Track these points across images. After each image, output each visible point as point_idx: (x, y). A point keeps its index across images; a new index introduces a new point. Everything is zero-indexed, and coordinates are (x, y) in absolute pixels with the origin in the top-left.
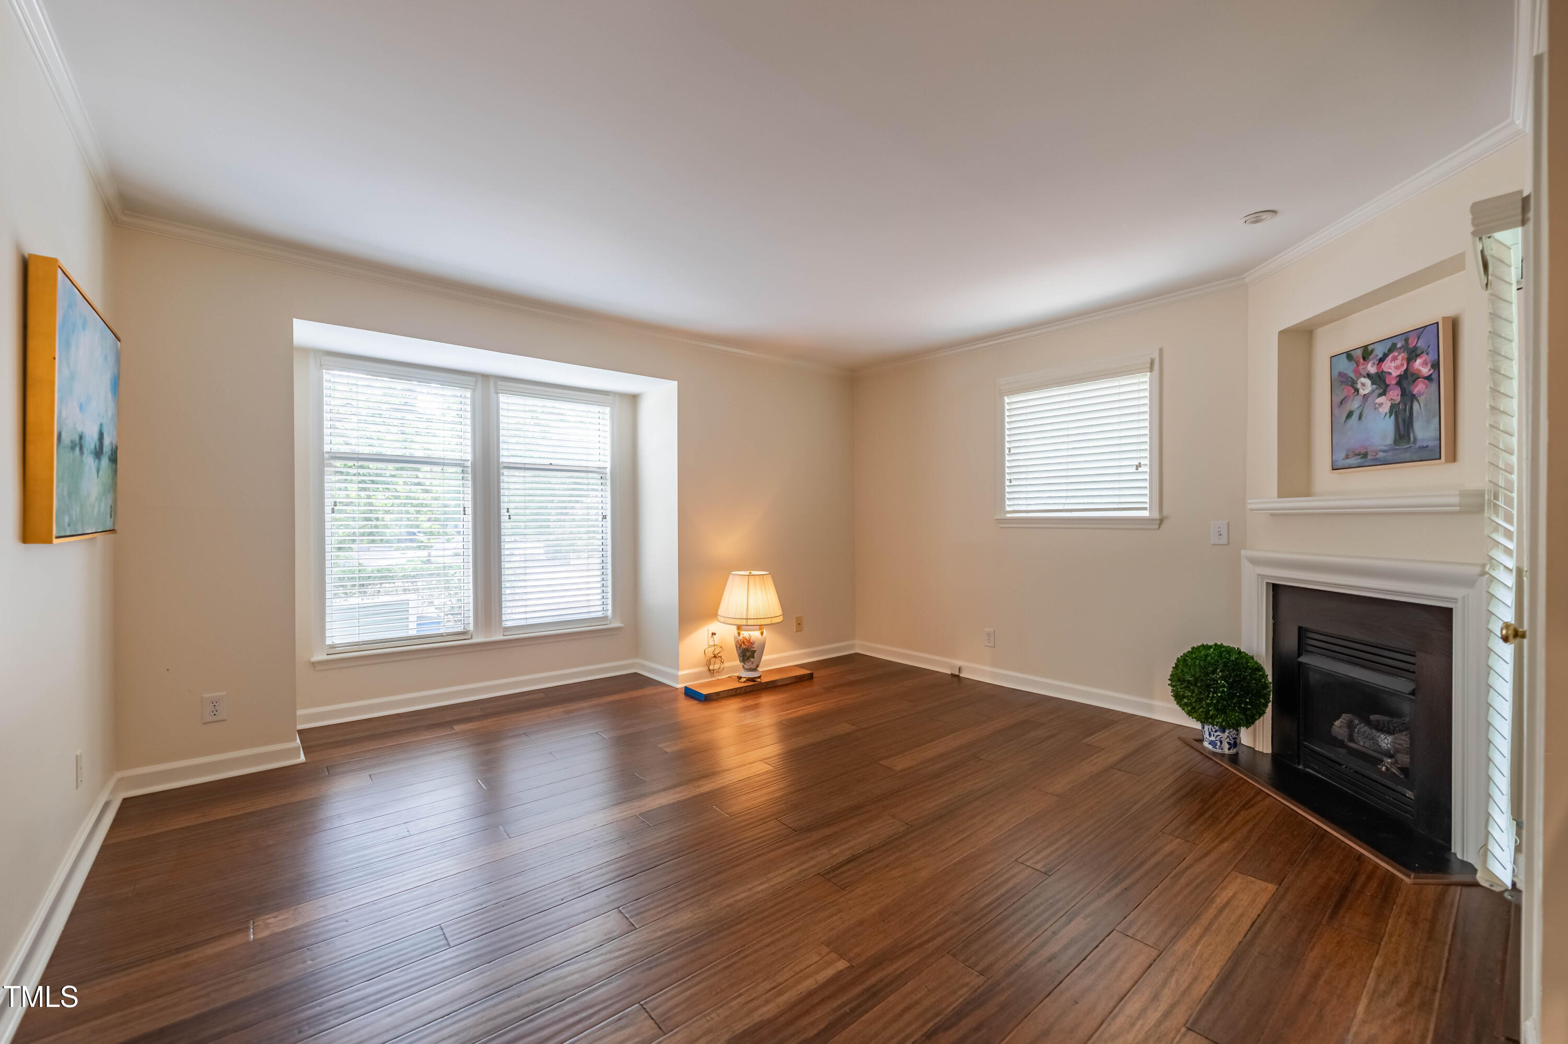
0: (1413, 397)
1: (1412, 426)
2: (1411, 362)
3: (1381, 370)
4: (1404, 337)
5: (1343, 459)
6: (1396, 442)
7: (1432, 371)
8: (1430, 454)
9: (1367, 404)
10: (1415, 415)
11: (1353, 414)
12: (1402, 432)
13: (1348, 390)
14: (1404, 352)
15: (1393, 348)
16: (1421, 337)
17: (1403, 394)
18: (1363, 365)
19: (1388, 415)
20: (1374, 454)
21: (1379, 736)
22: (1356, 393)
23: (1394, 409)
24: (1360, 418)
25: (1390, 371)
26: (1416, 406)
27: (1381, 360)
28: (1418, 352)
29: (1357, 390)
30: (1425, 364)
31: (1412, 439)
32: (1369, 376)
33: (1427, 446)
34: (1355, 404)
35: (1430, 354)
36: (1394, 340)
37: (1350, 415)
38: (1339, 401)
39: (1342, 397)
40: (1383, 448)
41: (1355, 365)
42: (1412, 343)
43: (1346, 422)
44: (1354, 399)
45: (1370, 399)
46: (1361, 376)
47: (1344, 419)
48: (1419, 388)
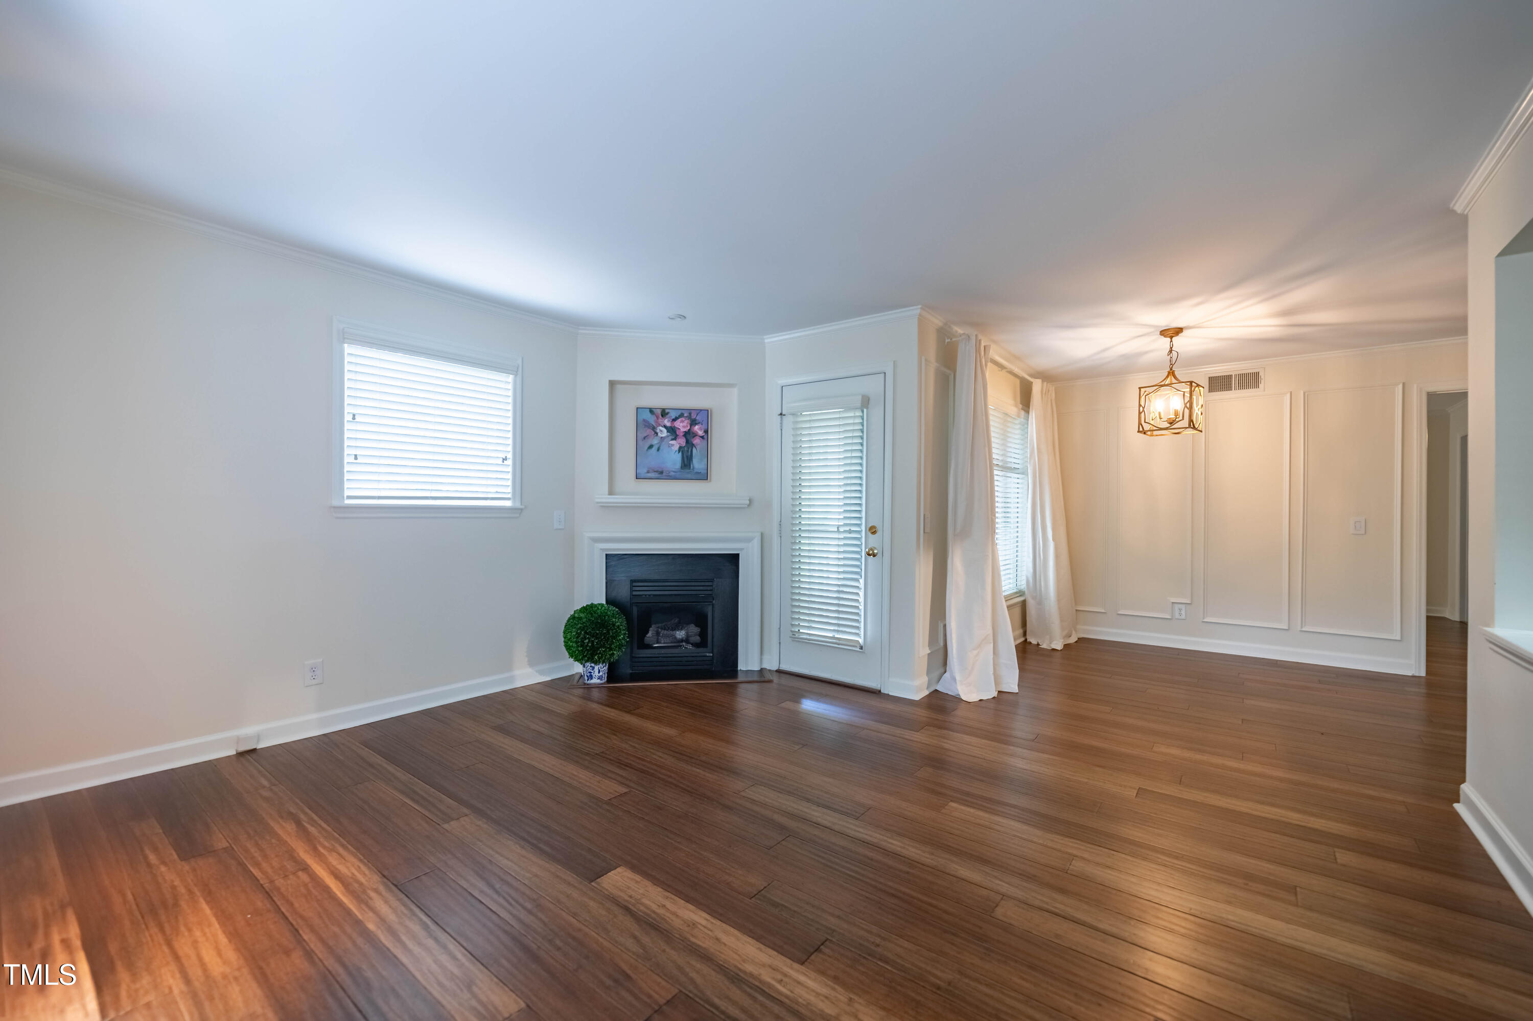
0: (693, 445)
1: (692, 461)
2: (692, 427)
3: (674, 425)
4: (689, 411)
5: (645, 473)
6: (682, 468)
7: (704, 434)
8: (704, 476)
9: (664, 443)
10: (694, 455)
11: (653, 447)
12: (686, 462)
13: (649, 432)
14: (688, 419)
15: (681, 415)
16: (699, 415)
17: (687, 442)
18: (662, 419)
19: (677, 452)
20: (668, 472)
21: (676, 633)
23: (681, 449)
24: (658, 450)
25: (679, 427)
26: (694, 450)
27: (674, 420)
28: (696, 422)
29: (657, 434)
30: (700, 429)
31: (692, 468)
32: (665, 427)
33: (700, 473)
34: (655, 441)
35: (704, 425)
36: (683, 412)
37: (651, 447)
38: (643, 437)
39: (646, 435)
40: (674, 470)
41: (655, 418)
42: (694, 416)
43: (647, 450)
44: (654, 438)
45: (665, 440)
46: (660, 425)
47: (646, 448)
48: (696, 441)
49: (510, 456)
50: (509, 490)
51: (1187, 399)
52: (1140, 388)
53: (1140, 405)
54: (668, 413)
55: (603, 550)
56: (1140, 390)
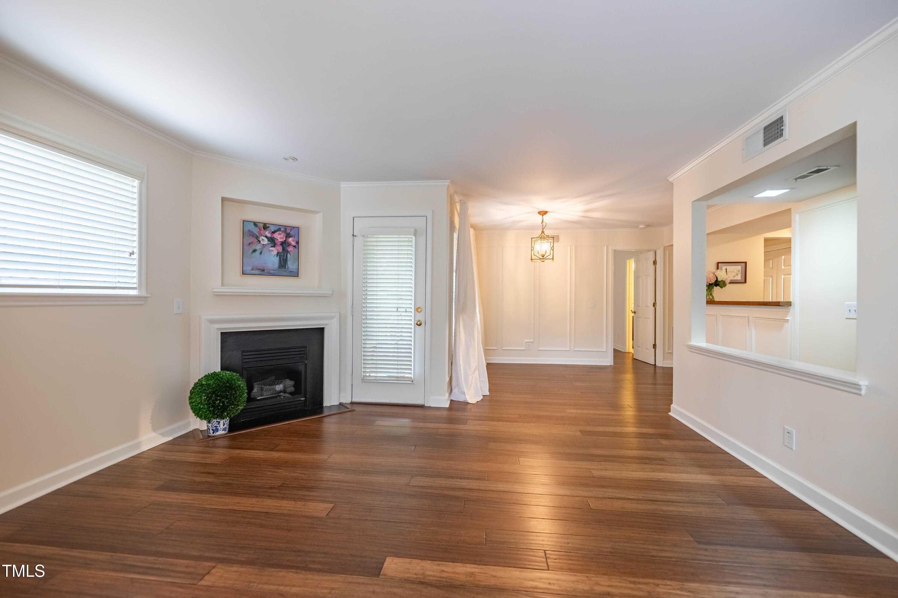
0: (288, 252)
1: (287, 263)
2: (287, 238)
3: (273, 236)
4: (285, 227)
5: (250, 270)
6: (279, 267)
7: (296, 244)
8: (296, 274)
9: (265, 249)
10: (288, 258)
11: (256, 251)
12: (282, 264)
13: (252, 239)
14: (284, 233)
15: (279, 230)
16: (292, 230)
17: (283, 249)
18: (264, 231)
19: (276, 256)
20: (268, 270)
21: (275, 387)
22: (259, 242)
23: (278, 254)
24: (261, 253)
25: (277, 238)
26: (289, 255)
27: (273, 232)
28: (291, 235)
29: (260, 242)
30: (293, 241)
31: (287, 268)
32: (266, 237)
33: (293, 271)
34: (258, 247)
35: (296, 238)
36: (280, 227)
37: (255, 251)
38: (248, 243)
39: (250, 242)
40: (273, 269)
41: (259, 230)
42: (288, 231)
43: (251, 253)
44: (257, 245)
45: (266, 247)
46: (262, 235)
47: (251, 252)
48: (290, 249)
49: (136, 250)
50: (135, 280)
51: (552, 245)
52: (532, 238)
53: (532, 247)
54: (268, 227)
55: (219, 329)
56: (532, 239)
